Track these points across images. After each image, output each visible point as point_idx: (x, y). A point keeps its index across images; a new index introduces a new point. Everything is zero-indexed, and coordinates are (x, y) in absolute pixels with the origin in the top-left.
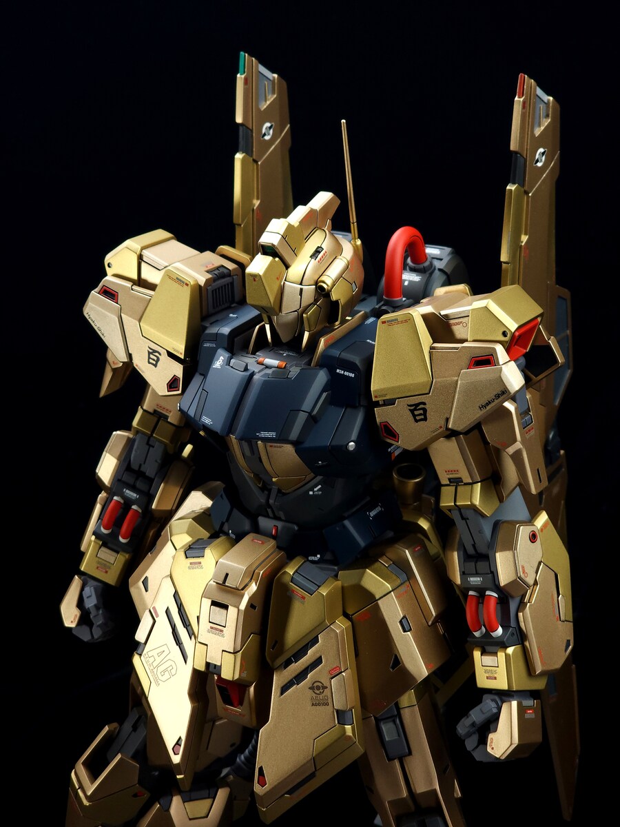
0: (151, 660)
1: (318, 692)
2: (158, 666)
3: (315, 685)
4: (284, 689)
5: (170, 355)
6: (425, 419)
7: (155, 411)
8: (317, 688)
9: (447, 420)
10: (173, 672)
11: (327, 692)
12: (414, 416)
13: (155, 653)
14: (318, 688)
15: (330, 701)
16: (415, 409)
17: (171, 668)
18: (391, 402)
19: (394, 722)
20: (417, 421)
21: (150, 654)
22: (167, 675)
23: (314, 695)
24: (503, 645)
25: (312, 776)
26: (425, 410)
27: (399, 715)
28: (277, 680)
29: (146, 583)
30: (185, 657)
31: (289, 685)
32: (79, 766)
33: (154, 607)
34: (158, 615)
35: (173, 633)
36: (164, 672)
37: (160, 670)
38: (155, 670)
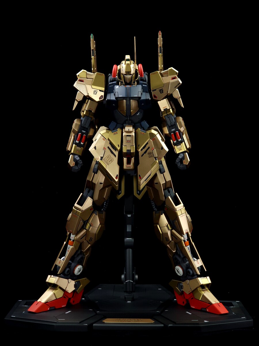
0: (105, 160)
4: (142, 156)
5: (100, 91)
6: (163, 92)
7: (89, 110)
8: (150, 153)
9: (168, 91)
11: (152, 154)
12: (160, 92)
13: (106, 158)
15: (153, 156)
16: (161, 91)
17: (112, 160)
18: (155, 90)
19: (162, 164)
20: (161, 93)
21: (105, 159)
23: (149, 155)
24: (181, 142)
25: (150, 175)
26: (163, 90)
27: (162, 163)
28: (140, 154)
29: (95, 148)
30: (115, 156)
31: (143, 154)
32: (76, 205)
33: (104, 148)
34: (106, 149)
35: (111, 152)
36: (110, 161)
37: (109, 161)
38: (107, 162)
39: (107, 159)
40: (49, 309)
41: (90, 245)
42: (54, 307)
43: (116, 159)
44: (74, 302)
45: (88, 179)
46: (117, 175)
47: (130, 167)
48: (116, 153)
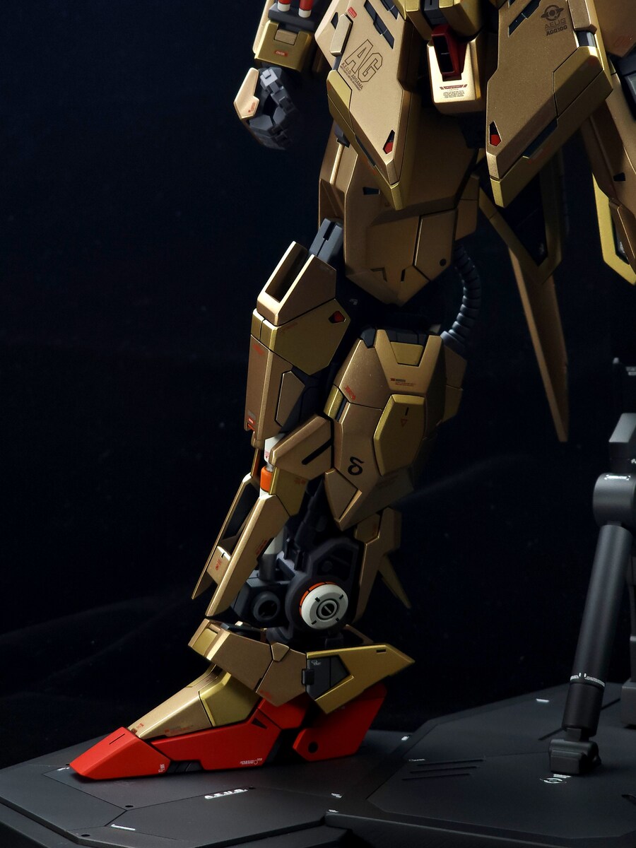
0: (350, 67)
1: (552, 18)
2: (359, 69)
3: (549, 10)
4: (513, 26)
10: (378, 66)
11: (563, 15)
13: (354, 57)
14: (552, 13)
15: (568, 23)
17: (376, 61)
21: (348, 61)
22: (371, 71)
23: (548, 22)
25: (552, 126)
28: (504, 19)
29: (334, 21)
30: (390, 40)
31: (519, 19)
32: (264, 298)
33: (351, 10)
34: (355, 14)
35: (374, 24)
36: (367, 71)
37: (362, 70)
38: (356, 75)
39: (359, 61)
40: (162, 766)
41: (359, 494)
42: (198, 762)
43: (391, 57)
44: (313, 747)
45: (322, 176)
46: (392, 133)
47: (461, 94)
48: (396, 27)
